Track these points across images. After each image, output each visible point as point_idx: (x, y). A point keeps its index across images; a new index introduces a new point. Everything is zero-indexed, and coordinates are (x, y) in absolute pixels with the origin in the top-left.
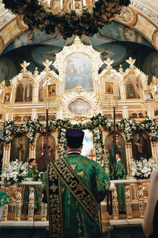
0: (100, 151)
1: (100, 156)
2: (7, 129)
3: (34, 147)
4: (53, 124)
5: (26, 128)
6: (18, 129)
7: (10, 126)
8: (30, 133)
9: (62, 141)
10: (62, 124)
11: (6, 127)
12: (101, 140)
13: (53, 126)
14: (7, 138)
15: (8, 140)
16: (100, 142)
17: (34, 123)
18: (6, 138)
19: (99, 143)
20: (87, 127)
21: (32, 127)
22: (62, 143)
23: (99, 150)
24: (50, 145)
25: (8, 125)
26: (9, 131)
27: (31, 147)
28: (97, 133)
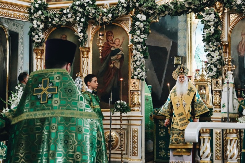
0: (214, 60)
1: (215, 69)
2: (36, 19)
3: (88, 52)
4: (122, 6)
5: (69, 15)
6: (55, 19)
7: (40, 12)
8: (79, 24)
9: (137, 40)
10: (137, 4)
11: (33, 14)
12: (216, 36)
13: (120, 9)
14: (37, 37)
15: (38, 39)
16: (216, 39)
17: (83, 5)
18: (34, 36)
19: (214, 42)
20: (189, 8)
21: (80, 12)
22: (139, 43)
23: (213, 57)
24: (118, 47)
25: (36, 10)
26: (39, 23)
27: (83, 52)
28: (209, 21)
